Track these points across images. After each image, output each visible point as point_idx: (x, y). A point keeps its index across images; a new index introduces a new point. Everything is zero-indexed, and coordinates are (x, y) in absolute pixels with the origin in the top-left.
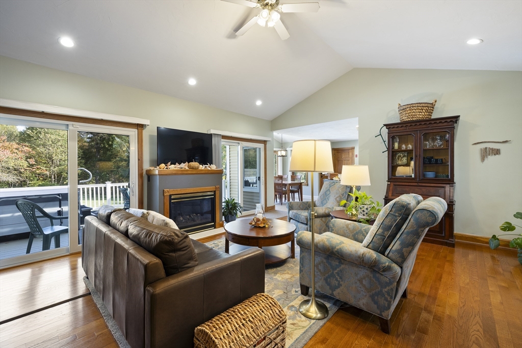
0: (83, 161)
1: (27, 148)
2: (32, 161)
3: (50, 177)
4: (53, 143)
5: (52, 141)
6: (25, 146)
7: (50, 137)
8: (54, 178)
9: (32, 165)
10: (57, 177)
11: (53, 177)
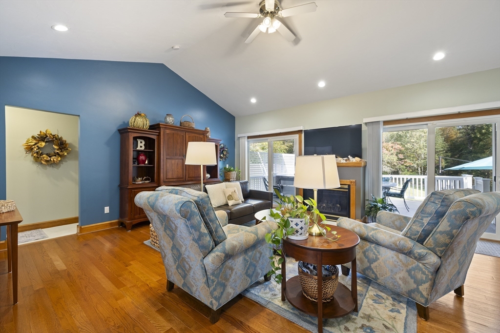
0: (449, 154)
1: (399, 146)
2: (401, 156)
3: (417, 169)
4: (418, 139)
5: (417, 138)
6: (397, 144)
7: (416, 135)
8: (421, 170)
9: (401, 159)
10: (424, 169)
11: (419, 169)
